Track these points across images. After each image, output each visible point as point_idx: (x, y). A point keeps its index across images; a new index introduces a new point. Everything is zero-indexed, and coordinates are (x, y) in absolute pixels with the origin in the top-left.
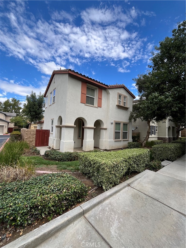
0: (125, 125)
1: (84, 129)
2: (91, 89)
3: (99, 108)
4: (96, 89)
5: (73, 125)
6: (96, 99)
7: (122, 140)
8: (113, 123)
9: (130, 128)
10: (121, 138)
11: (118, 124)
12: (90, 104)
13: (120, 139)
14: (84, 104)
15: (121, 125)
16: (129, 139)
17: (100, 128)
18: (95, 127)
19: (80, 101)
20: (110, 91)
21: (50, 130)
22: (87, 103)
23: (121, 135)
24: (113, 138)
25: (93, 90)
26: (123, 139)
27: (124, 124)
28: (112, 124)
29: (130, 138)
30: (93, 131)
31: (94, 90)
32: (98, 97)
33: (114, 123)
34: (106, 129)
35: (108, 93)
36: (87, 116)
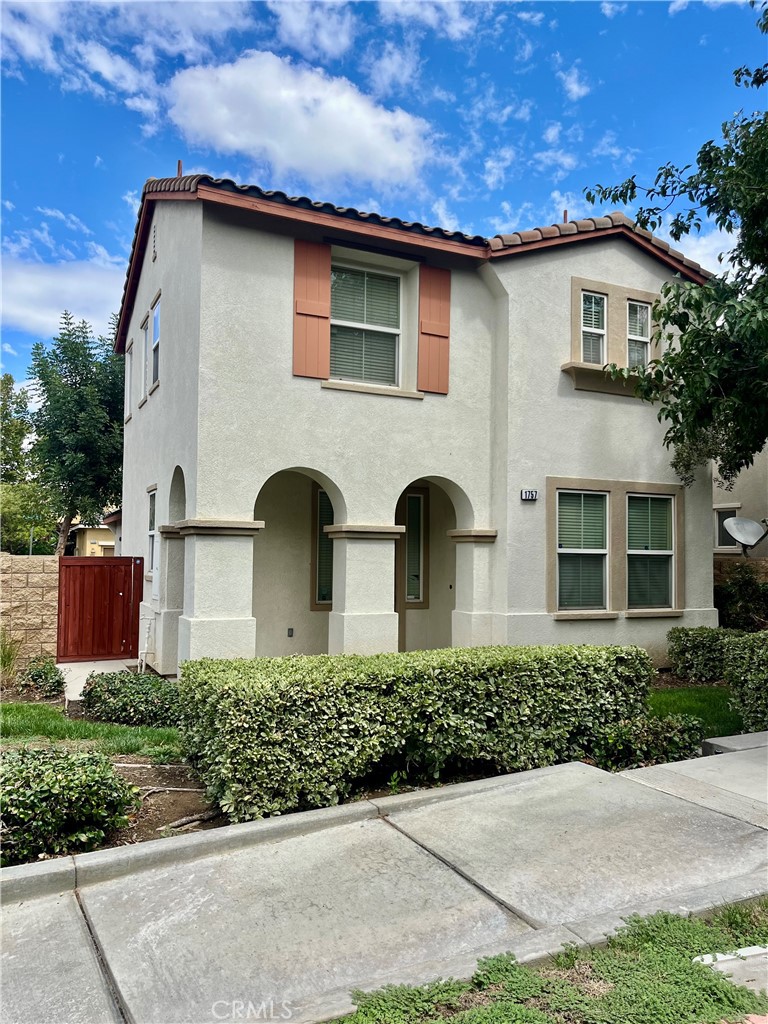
0: (648, 505)
1: (335, 542)
2: (371, 276)
3: (428, 398)
4: (406, 273)
5: (246, 517)
6: (409, 338)
7: (624, 613)
8: (542, 496)
9: (690, 528)
10: (614, 599)
11: (580, 500)
12: (370, 378)
13: (601, 604)
14: (317, 384)
15: (614, 507)
16: (682, 603)
17: (455, 532)
18: (402, 529)
19: (286, 363)
20: (510, 278)
21: (142, 559)
22: (334, 373)
23: (613, 576)
24: (544, 601)
25: (389, 284)
26: (632, 604)
27: (636, 501)
28: (529, 500)
29: (691, 598)
30: (388, 551)
31: (396, 281)
32: (420, 324)
33: (549, 497)
34: (488, 539)
35: (497, 295)
36: (342, 455)
